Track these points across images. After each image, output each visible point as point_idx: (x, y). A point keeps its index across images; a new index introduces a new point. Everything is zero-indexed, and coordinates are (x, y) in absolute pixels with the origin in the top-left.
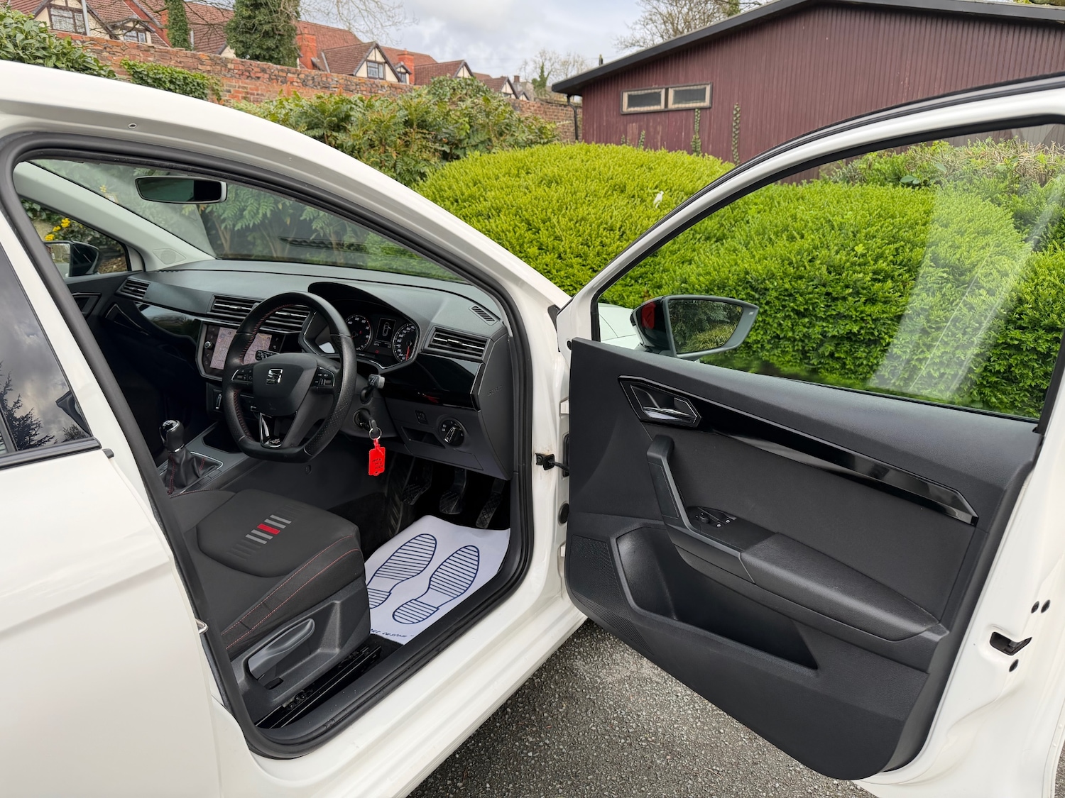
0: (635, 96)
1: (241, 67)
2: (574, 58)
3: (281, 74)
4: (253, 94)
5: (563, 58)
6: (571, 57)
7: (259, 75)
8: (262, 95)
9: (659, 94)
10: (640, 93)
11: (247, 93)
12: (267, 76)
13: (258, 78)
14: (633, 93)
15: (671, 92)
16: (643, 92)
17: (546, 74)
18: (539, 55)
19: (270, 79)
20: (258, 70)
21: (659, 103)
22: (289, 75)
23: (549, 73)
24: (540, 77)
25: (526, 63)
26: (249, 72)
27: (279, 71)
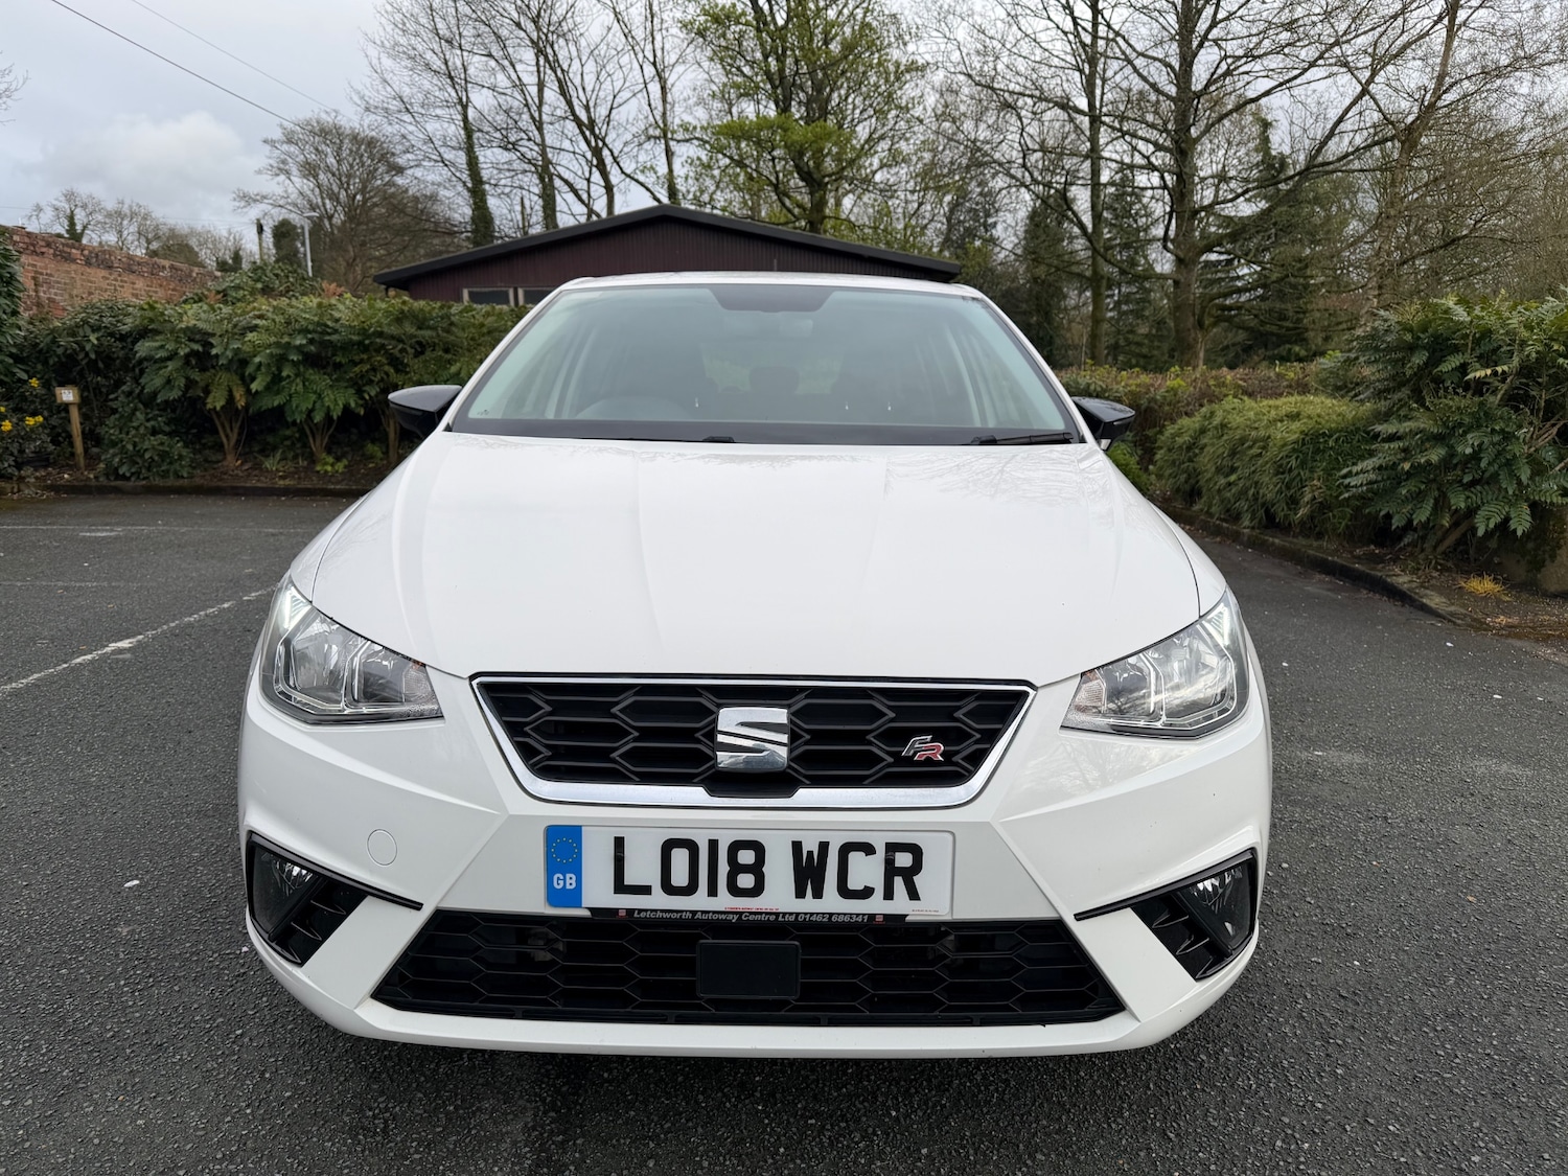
0: (477, 293)
1: (27, 240)
2: (131, 207)
3: (66, 249)
4: (42, 274)
5: (110, 205)
6: (126, 206)
7: (44, 250)
8: (51, 275)
9: (506, 294)
10: (484, 290)
11: (36, 272)
12: (52, 251)
13: (43, 253)
14: (475, 290)
15: (521, 292)
16: (487, 290)
17: (79, 228)
18: (63, 198)
19: (55, 255)
20: (43, 243)
21: (507, 302)
22: (74, 251)
23: (85, 228)
24: (68, 231)
25: (39, 209)
26: (34, 245)
27: (63, 245)
